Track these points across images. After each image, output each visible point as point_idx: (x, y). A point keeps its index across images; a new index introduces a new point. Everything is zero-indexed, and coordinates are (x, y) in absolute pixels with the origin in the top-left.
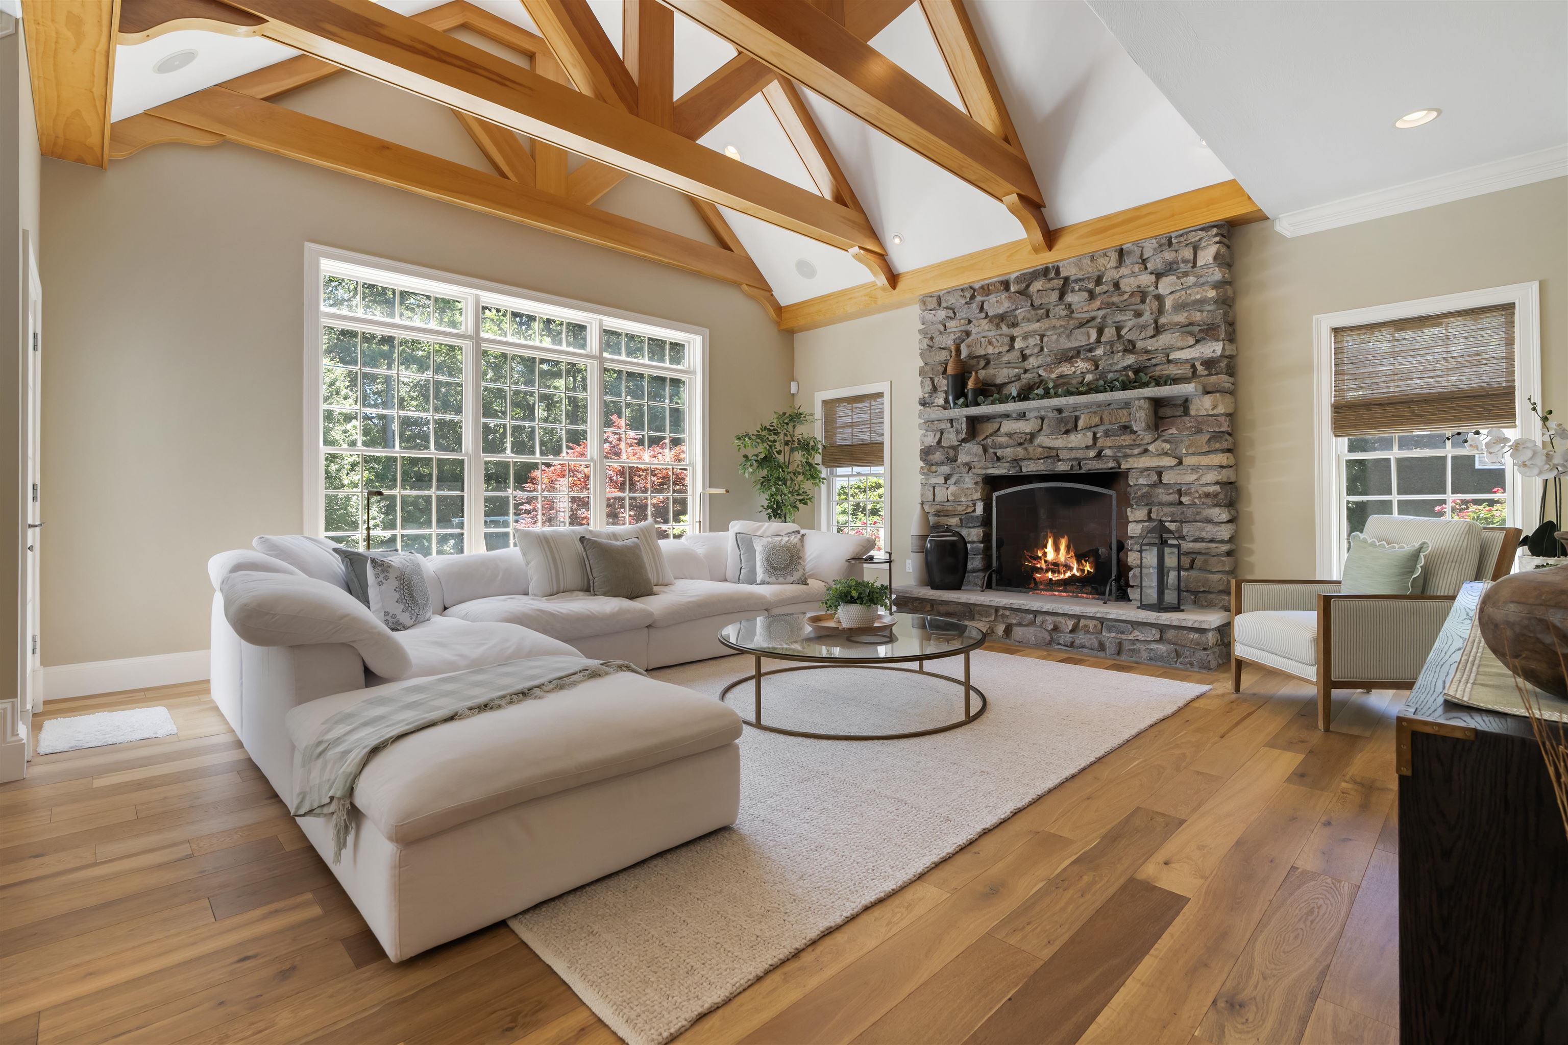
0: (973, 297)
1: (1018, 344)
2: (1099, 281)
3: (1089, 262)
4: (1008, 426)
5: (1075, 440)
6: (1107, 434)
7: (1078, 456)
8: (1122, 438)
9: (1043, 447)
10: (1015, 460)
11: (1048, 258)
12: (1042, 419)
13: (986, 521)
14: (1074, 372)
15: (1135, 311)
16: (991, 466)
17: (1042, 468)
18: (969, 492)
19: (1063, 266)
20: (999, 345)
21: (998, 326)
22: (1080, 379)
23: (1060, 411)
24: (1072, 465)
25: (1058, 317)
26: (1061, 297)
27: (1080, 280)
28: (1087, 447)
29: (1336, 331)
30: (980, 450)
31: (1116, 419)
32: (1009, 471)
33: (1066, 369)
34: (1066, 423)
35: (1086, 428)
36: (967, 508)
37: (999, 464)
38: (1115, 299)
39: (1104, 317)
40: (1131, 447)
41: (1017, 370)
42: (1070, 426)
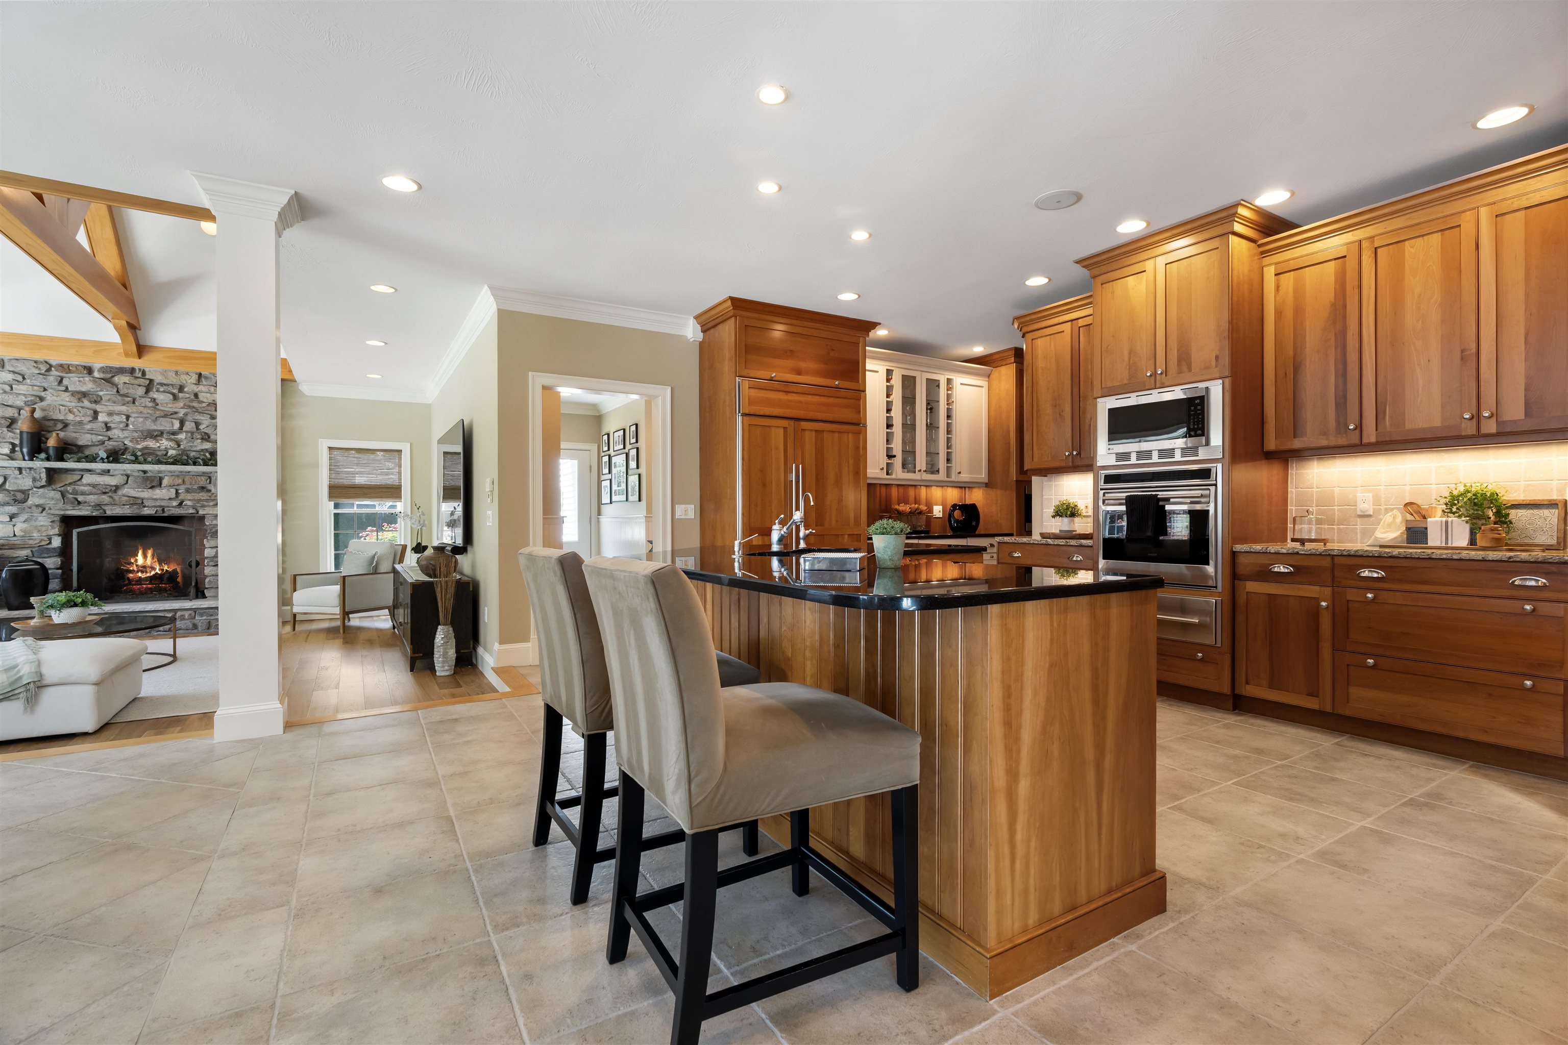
0: (49, 370)
1: (102, 417)
2: (181, 389)
3: (174, 375)
4: (88, 479)
5: (158, 493)
6: (188, 491)
7: (162, 504)
8: (200, 494)
9: (129, 497)
10: (98, 505)
11: (136, 363)
12: (128, 476)
13: (65, 551)
14: (159, 447)
15: (211, 415)
16: (71, 508)
17: (129, 511)
18: (44, 529)
19: (149, 371)
20: (81, 415)
21: (79, 400)
22: (165, 452)
23: (145, 472)
24: (156, 511)
25: (143, 405)
26: (147, 392)
27: (165, 385)
28: (170, 499)
29: (330, 448)
30: (58, 495)
31: (196, 482)
32: (92, 512)
33: (151, 444)
34: (152, 481)
35: (170, 486)
36: (40, 542)
37: (80, 507)
38: (195, 404)
39: (186, 414)
40: (207, 501)
41: (101, 437)
42: (156, 482)
